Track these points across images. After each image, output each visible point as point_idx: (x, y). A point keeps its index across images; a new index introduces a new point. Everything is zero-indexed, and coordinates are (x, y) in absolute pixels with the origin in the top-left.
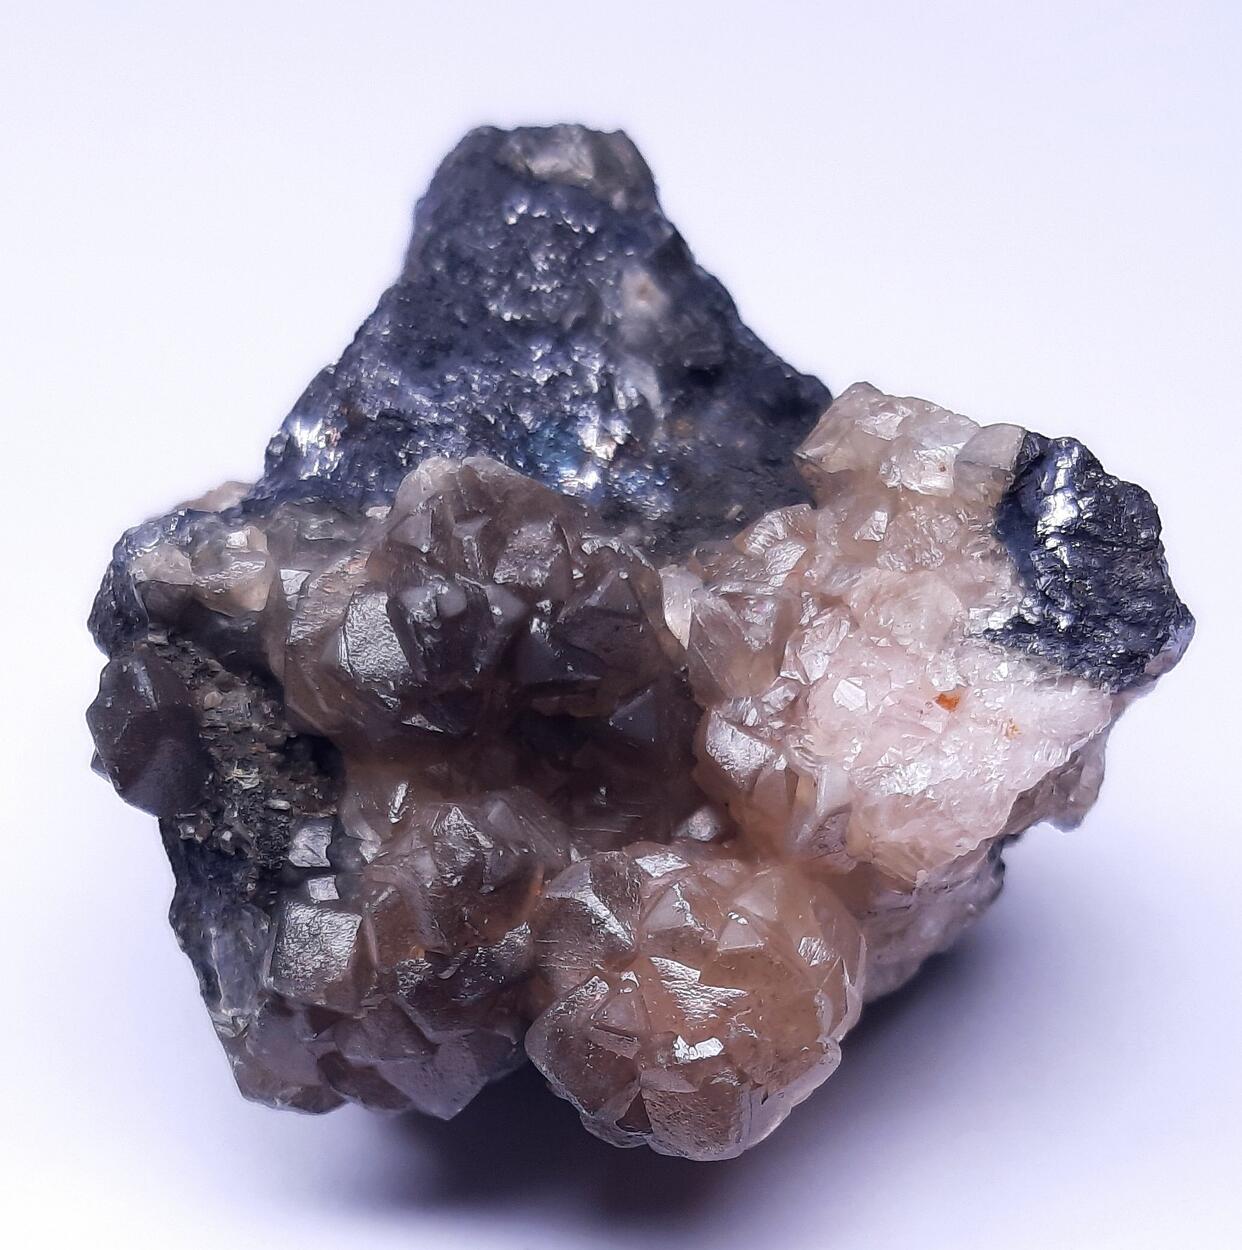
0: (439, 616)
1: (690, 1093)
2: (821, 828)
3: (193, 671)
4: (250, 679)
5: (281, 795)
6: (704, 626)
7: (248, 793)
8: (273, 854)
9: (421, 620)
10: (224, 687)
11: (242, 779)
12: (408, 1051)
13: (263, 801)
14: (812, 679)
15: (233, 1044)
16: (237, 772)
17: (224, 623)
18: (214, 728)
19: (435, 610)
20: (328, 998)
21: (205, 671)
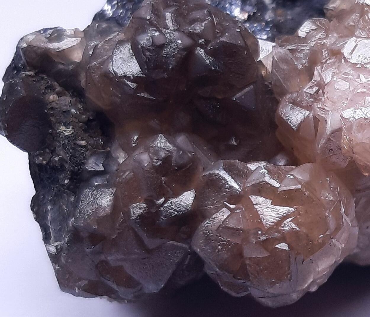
0: (153, 44)
1: (267, 257)
2: (329, 140)
3: (45, 86)
4: (73, 93)
5: (82, 139)
6: (278, 61)
7: (67, 137)
8: (77, 164)
9: (145, 46)
10: (59, 94)
11: (64, 131)
12: (136, 251)
13: (74, 140)
14: (326, 82)
15: (54, 258)
16: (62, 128)
17: (61, 67)
18: (52, 109)
19: (151, 41)
20: (98, 224)
21: (51, 88)
